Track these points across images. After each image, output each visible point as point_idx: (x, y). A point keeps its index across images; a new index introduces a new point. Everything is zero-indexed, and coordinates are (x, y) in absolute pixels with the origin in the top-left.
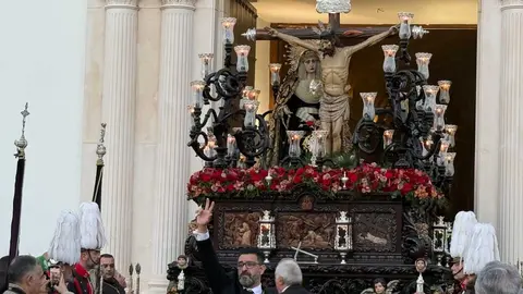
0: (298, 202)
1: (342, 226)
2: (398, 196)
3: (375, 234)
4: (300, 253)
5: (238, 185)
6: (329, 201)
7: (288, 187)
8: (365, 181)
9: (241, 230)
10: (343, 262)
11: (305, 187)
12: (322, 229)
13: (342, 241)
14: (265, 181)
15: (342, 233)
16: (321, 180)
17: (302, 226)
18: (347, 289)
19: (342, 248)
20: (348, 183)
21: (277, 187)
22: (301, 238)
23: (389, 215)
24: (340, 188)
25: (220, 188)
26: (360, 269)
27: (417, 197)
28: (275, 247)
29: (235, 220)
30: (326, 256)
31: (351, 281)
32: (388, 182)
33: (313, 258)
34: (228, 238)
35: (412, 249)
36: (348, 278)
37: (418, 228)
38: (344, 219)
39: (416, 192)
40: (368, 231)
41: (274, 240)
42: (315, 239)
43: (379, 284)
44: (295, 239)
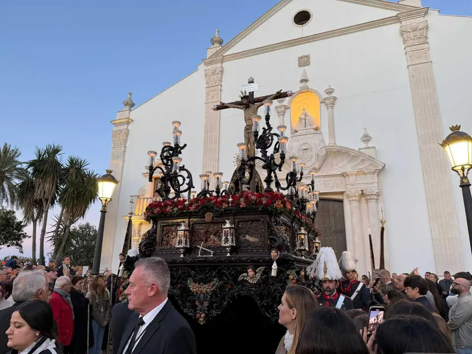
0: (203, 216)
1: (227, 230)
2: (263, 208)
3: (251, 236)
4: (202, 250)
5: (169, 209)
6: (221, 215)
7: (197, 207)
8: (242, 200)
9: (172, 237)
10: (228, 255)
11: (207, 207)
12: (218, 234)
13: (227, 240)
16: (216, 202)
17: (207, 232)
18: (230, 273)
19: (227, 245)
20: (232, 202)
21: (190, 208)
22: (206, 241)
23: (259, 222)
24: (227, 205)
25: (159, 211)
26: (238, 259)
27: (276, 208)
28: (189, 246)
29: (169, 231)
30: (219, 251)
31: (233, 268)
32: (257, 200)
33: (210, 253)
34: (164, 242)
35: (274, 244)
36: (231, 266)
37: (277, 229)
38: (228, 225)
39: (275, 205)
40: (247, 234)
41: (188, 241)
42: (214, 240)
43: (250, 270)
44: (203, 241)
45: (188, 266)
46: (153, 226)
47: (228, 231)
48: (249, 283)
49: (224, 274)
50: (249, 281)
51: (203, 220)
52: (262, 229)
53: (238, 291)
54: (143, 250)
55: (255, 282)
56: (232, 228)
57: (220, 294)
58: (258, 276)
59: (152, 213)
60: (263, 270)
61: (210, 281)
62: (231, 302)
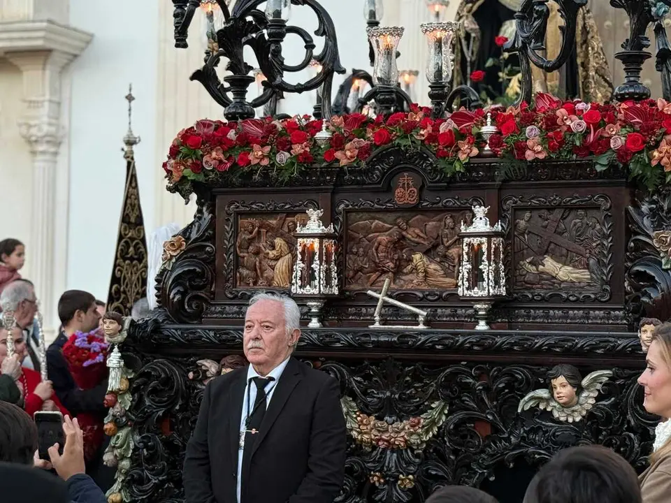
0: (389, 187)
1: (476, 241)
2: (611, 165)
3: (564, 259)
4: (385, 305)
5: (257, 154)
6: (451, 183)
7: (363, 152)
8: (532, 132)
9: (272, 254)
10: (482, 326)
11: (398, 152)
12: (441, 249)
14: (315, 144)
16: (433, 137)
17: (399, 243)
18: (487, 389)
19: (477, 292)
20: (496, 140)
21: (338, 154)
22: (398, 272)
23: (594, 213)
24: (475, 151)
25: (221, 161)
26: (515, 344)
27: (659, 166)
28: (336, 291)
29: (259, 232)
30: (448, 311)
31: (499, 371)
32: (587, 132)
33: (416, 315)
34: (245, 272)
35: (645, 294)
36: (492, 364)
37: (661, 241)
38: (481, 224)
39: (656, 154)
40: (546, 252)
41: (334, 274)
42: (426, 271)
43: (562, 379)
44: (384, 272)
45: (340, 360)
46: (200, 211)
47: (480, 245)
48: (558, 421)
49: (467, 388)
50: (556, 414)
51: (385, 197)
52: (605, 237)
53: (517, 446)
54: (174, 296)
55: (578, 419)
56: (496, 234)
57: (455, 452)
58: (588, 400)
59: (198, 167)
60: (605, 379)
61: (418, 411)
62: (492, 479)
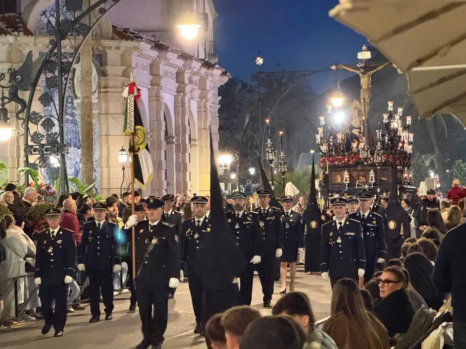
0: (357, 167)
4: (358, 184)
9: (338, 177)
12: (365, 176)
13: (372, 180)
14: (345, 161)
15: (372, 177)
17: (358, 175)
19: (372, 182)
21: (349, 163)
22: (358, 179)
29: (335, 174)
34: (333, 180)
38: (372, 172)
40: (381, 176)
41: (350, 180)
42: (363, 179)
51: (356, 169)
56: (374, 174)
